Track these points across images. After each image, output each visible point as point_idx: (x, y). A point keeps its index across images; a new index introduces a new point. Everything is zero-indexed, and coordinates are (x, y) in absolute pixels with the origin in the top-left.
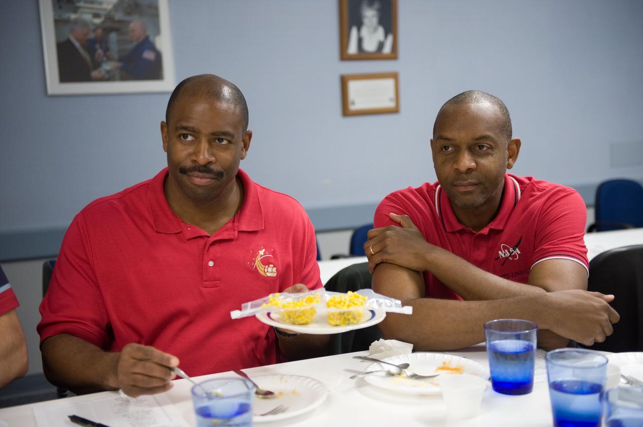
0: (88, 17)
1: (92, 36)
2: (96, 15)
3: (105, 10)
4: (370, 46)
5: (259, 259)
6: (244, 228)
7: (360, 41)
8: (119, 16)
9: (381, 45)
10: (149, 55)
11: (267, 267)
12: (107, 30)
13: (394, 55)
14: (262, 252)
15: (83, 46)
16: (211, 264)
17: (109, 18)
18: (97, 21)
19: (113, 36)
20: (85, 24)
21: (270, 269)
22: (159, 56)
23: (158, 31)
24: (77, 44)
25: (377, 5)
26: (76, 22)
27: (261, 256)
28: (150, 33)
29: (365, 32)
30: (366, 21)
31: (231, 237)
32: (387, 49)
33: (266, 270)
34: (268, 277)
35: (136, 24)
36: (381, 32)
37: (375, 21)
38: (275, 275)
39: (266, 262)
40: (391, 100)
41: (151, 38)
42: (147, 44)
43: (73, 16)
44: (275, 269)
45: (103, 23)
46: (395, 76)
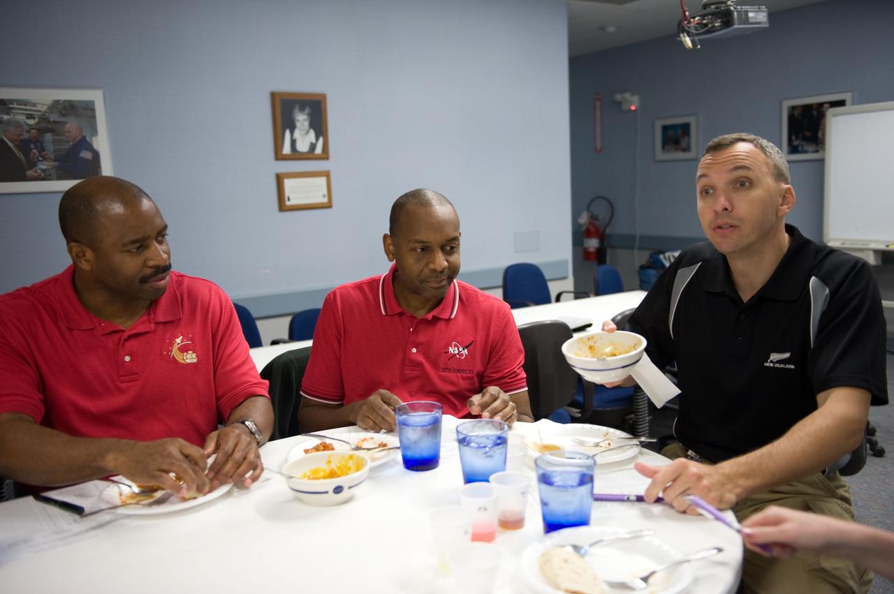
0: (22, 118)
1: (26, 136)
2: (30, 117)
3: (39, 111)
4: (303, 147)
5: (175, 348)
6: (161, 318)
7: (293, 142)
8: (54, 117)
9: (313, 147)
10: (86, 155)
11: (185, 354)
12: (42, 131)
13: (325, 155)
14: (179, 340)
16: (127, 359)
17: (43, 118)
18: (31, 122)
19: (49, 137)
20: (18, 125)
21: (189, 356)
22: (96, 155)
23: (94, 132)
24: (11, 145)
25: (307, 110)
26: (9, 123)
27: (179, 344)
28: (86, 133)
29: (297, 134)
30: (298, 124)
31: (148, 329)
32: (319, 150)
33: (185, 358)
34: (188, 364)
35: (72, 125)
36: (312, 134)
37: (306, 124)
38: (195, 361)
39: (184, 349)
40: (324, 196)
41: (88, 139)
42: (84, 144)
43: (6, 117)
44: (194, 355)
45: (38, 123)
46: (327, 174)
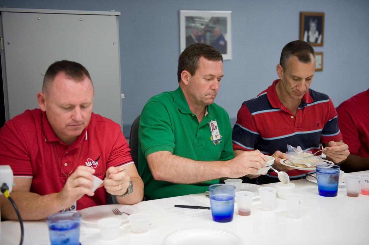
0: (198, 25)
1: (200, 34)
2: (202, 25)
3: (205, 22)
4: (312, 40)
7: (308, 37)
8: (211, 25)
9: (317, 40)
10: (222, 43)
12: (206, 31)
13: (321, 45)
15: (196, 38)
17: (207, 26)
18: (202, 27)
19: (208, 34)
20: (197, 28)
22: (226, 43)
23: (226, 32)
24: (194, 37)
25: (316, 21)
26: (194, 27)
29: (310, 33)
30: (311, 28)
32: (319, 41)
35: (217, 29)
36: (317, 34)
37: (315, 28)
40: (320, 65)
41: (223, 35)
42: (221, 38)
43: (193, 25)
45: (205, 28)
46: (321, 54)
